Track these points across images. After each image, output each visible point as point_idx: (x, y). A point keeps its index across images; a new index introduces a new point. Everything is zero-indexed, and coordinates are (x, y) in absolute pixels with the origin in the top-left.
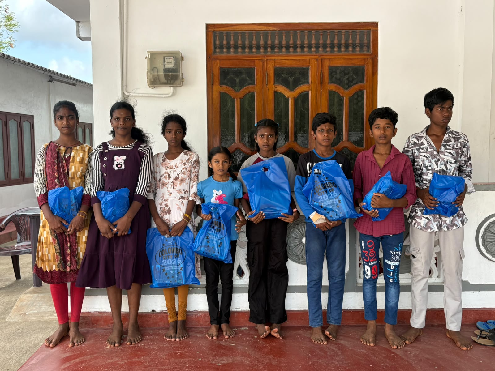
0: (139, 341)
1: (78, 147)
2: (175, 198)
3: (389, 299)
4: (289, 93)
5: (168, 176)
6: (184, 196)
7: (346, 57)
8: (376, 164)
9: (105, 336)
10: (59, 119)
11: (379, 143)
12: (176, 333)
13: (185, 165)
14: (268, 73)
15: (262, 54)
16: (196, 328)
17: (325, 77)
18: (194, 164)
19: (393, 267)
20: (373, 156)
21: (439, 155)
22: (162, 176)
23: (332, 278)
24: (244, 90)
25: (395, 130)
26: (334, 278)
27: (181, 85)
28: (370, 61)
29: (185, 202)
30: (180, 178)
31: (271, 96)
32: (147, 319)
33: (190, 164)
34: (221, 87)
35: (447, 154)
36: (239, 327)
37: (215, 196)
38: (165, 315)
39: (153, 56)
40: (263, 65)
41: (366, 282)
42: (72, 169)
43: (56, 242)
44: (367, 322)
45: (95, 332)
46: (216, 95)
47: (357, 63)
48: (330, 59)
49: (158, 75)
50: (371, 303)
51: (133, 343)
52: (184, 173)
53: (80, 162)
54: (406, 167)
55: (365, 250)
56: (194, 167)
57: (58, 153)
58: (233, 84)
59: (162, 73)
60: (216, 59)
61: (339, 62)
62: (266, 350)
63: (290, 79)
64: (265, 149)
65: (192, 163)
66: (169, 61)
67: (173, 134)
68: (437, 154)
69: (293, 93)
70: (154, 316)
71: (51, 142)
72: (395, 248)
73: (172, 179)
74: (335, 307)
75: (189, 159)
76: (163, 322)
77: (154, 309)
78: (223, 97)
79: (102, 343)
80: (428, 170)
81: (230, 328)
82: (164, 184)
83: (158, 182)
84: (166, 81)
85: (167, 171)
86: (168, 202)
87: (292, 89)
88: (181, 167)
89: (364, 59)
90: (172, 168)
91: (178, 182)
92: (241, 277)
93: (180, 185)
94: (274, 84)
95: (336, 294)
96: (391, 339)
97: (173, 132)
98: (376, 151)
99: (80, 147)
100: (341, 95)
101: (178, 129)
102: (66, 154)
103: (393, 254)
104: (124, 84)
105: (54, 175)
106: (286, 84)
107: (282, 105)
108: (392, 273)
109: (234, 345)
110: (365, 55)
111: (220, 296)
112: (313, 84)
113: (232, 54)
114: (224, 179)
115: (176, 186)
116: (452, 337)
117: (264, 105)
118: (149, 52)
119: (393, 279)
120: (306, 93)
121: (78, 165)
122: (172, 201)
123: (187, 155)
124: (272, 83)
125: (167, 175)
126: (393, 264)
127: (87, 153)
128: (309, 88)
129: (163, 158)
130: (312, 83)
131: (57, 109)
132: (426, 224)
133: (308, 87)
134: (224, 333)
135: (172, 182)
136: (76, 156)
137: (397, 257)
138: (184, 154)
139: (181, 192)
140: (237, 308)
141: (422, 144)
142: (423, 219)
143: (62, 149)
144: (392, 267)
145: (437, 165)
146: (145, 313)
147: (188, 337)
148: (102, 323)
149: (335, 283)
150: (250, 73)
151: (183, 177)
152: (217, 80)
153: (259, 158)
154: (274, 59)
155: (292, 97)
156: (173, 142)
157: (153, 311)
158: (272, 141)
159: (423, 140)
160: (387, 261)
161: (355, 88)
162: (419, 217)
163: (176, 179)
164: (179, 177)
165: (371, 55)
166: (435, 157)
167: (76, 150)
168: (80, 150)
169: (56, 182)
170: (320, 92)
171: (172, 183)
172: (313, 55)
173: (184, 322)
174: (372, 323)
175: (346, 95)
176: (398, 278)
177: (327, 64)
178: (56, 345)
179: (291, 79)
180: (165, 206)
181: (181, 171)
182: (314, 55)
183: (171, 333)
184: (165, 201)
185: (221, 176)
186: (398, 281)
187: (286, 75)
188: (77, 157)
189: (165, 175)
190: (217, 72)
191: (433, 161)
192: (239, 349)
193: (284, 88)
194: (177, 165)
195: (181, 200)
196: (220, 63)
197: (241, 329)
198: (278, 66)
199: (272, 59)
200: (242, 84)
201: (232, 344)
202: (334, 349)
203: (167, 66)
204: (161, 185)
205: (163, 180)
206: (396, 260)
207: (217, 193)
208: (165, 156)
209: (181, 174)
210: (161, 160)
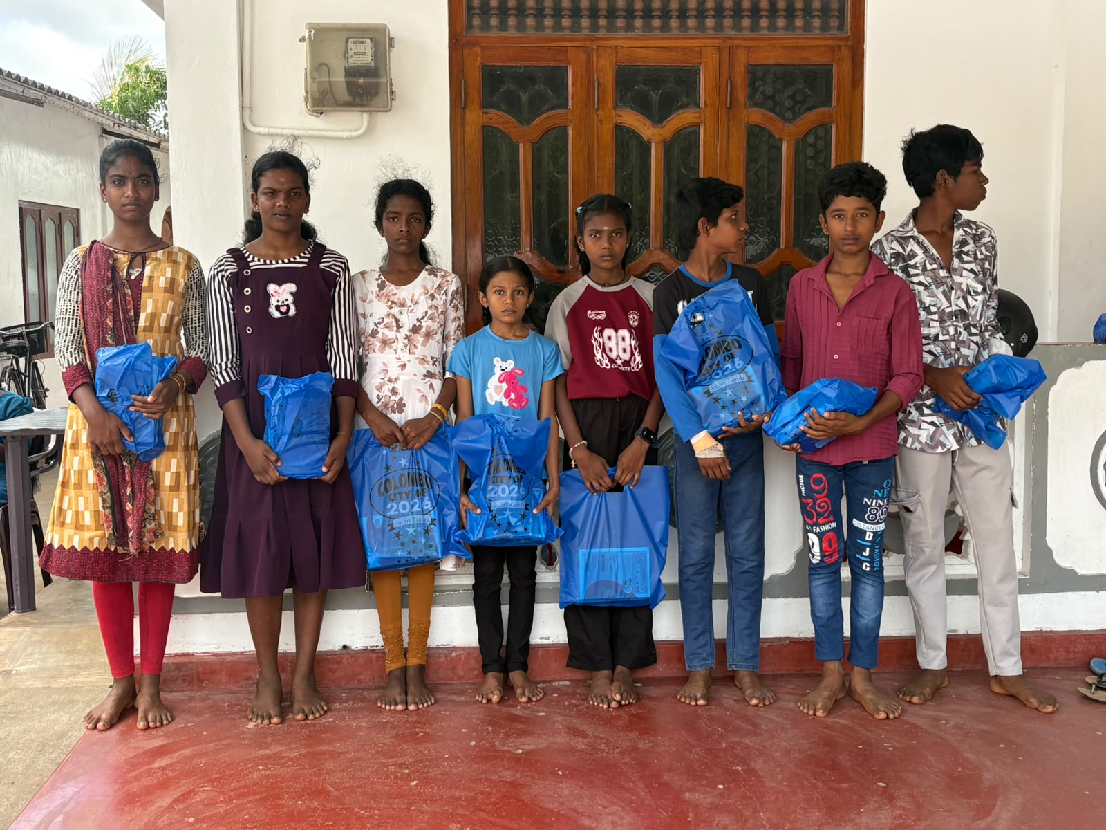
0: (322, 712)
1: (159, 254)
2: (415, 375)
3: (860, 611)
4: (652, 129)
5: (394, 324)
6: (433, 371)
7: (789, 43)
8: (830, 298)
9: (237, 705)
10: (114, 182)
11: (840, 251)
12: (406, 694)
13: (432, 300)
14: (601, 81)
15: (586, 32)
16: (450, 684)
17: (739, 90)
18: (453, 299)
19: (872, 535)
20: (826, 278)
21: (951, 277)
22: (379, 323)
23: (736, 562)
24: (543, 120)
25: (880, 216)
26: (742, 561)
27: (389, 108)
28: (846, 53)
29: (438, 384)
30: (423, 330)
31: (607, 137)
32: (331, 666)
33: (444, 297)
34: (486, 113)
35: (965, 273)
36: (550, 682)
37: (498, 372)
38: (375, 655)
39: (320, 37)
40: (589, 60)
41: (813, 572)
42: (148, 306)
43: (104, 483)
44: (822, 664)
45: (209, 699)
46: (472, 134)
47: (815, 58)
48: (750, 47)
49: (330, 82)
50: (827, 622)
51: (311, 717)
52: (432, 318)
53: (166, 290)
54: (899, 308)
55: (808, 496)
56: (453, 307)
57: (114, 269)
58: (512, 106)
59: (340, 79)
60: (473, 43)
61: (770, 56)
62: (621, 723)
63: (654, 96)
64: (605, 265)
65: (449, 298)
66: (361, 48)
67: (404, 223)
68: (947, 275)
69: (661, 131)
70: (348, 659)
71: (94, 242)
72: (876, 491)
73: (405, 331)
74: (745, 629)
75: (440, 286)
76: (369, 672)
77: (348, 644)
78: (490, 136)
79: (234, 719)
80: (930, 313)
82: (385, 343)
83: (370, 338)
84: (348, 98)
85: (391, 311)
86: (398, 385)
87: (658, 118)
88: (423, 305)
89: (832, 48)
90: (403, 305)
91: (419, 338)
92: (550, 567)
93: (424, 344)
94: (615, 107)
95: (748, 598)
96: (871, 700)
97: (404, 218)
98: (834, 267)
99: (164, 253)
100: (777, 136)
101: (416, 211)
102: (131, 271)
103: (871, 505)
104: (247, 104)
105: (104, 323)
106: (643, 107)
107: (634, 158)
108: (868, 549)
109: (544, 714)
110: (833, 38)
111: (505, 609)
112: (708, 109)
113: (512, 32)
114: (517, 334)
115: (415, 347)
117: (589, 159)
118: (310, 26)
119: (871, 563)
120: (691, 129)
121: (160, 296)
122: (409, 382)
123: (436, 276)
124: (610, 105)
125: (393, 320)
126: (870, 529)
127: (182, 268)
128: (699, 117)
129: (379, 281)
130: (706, 105)
131: (110, 159)
132: (932, 437)
133: (698, 115)
134: (519, 691)
135: (407, 337)
136: (155, 275)
137: (880, 512)
138: (429, 274)
139: (427, 362)
140: (542, 638)
141: (913, 255)
142: (924, 426)
143: (123, 259)
144: (869, 536)
145: (949, 300)
146: (325, 652)
147: (436, 702)
148: (223, 678)
149: (743, 573)
150: (556, 79)
151: (430, 328)
152: (475, 95)
153: (589, 287)
154: (616, 47)
155: (659, 139)
156: (402, 244)
157: (345, 647)
158: (620, 245)
159: (912, 246)
160: (856, 523)
161: (811, 118)
162: (913, 422)
163: (415, 330)
164: (420, 327)
165: (847, 39)
166: (943, 283)
167: (156, 259)
168: (165, 258)
169: (109, 339)
170: (726, 129)
171: (406, 341)
172: (708, 38)
173: (422, 669)
174: (833, 667)
175: (787, 137)
176: (881, 561)
177: (742, 58)
178: (111, 725)
179: (655, 97)
180: (390, 395)
181: (426, 312)
182: (712, 38)
183: (396, 692)
184: (390, 381)
185: (511, 325)
186: (881, 569)
187: (642, 86)
188: (158, 277)
189: (386, 321)
190: (474, 76)
191: (939, 292)
192: (557, 721)
193: (640, 117)
194: (416, 297)
195: (427, 379)
196: (482, 52)
197: (554, 684)
198: (625, 63)
199: (611, 47)
200: (536, 106)
201: (540, 714)
202: (774, 718)
203: (355, 61)
204: (379, 344)
205: (383, 333)
206: (878, 518)
207: (504, 365)
208: (382, 277)
209: (425, 319)
210: (373, 286)
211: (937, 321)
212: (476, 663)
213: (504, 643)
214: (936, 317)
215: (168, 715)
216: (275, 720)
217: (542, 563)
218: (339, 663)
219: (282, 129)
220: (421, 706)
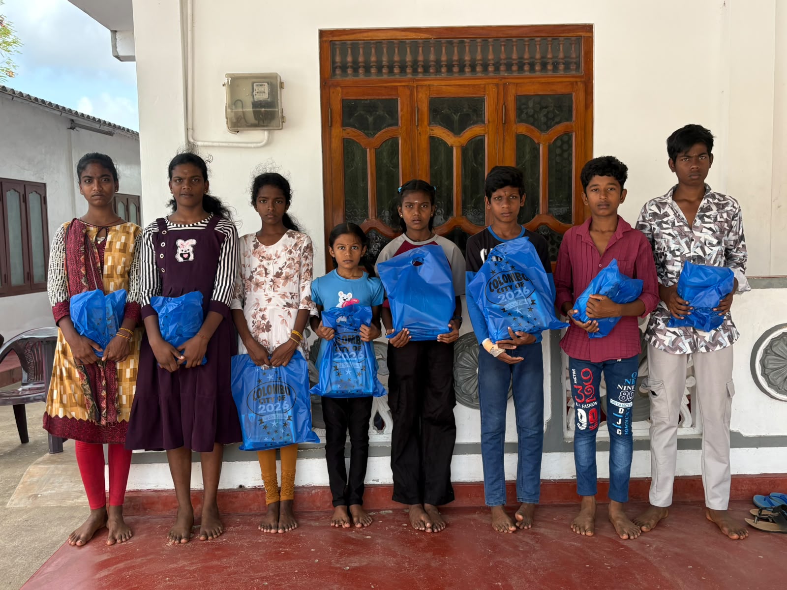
0: (218, 534)
1: (118, 227)
2: (278, 305)
3: (615, 462)
4: (453, 138)
5: (264, 272)
6: (291, 303)
7: (543, 80)
8: (594, 247)
9: (165, 527)
11: (598, 215)
12: (278, 522)
13: (290, 254)
14: (420, 107)
15: (410, 76)
16: (311, 512)
17: (510, 112)
18: (304, 251)
19: (623, 410)
20: (590, 234)
21: (692, 232)
22: (254, 271)
23: (523, 431)
24: (383, 135)
25: (623, 192)
26: (527, 430)
27: (281, 127)
28: (581, 86)
29: (293, 311)
30: (284, 275)
31: (424, 143)
32: (231, 499)
33: (299, 252)
34: (345, 130)
35: (704, 230)
36: (378, 511)
37: (341, 301)
38: (260, 492)
39: (235, 82)
40: (412, 94)
41: (579, 435)
42: (109, 262)
43: (85, 378)
44: (580, 498)
45: (149, 522)
46: (336, 144)
47: (560, 89)
48: (517, 84)
49: (243, 112)
50: (587, 470)
51: (210, 538)
52: (290, 267)
53: (120, 250)
54: (641, 252)
55: (578, 384)
56: (304, 257)
57: (86, 236)
58: (363, 125)
59: (249, 109)
60: (337, 85)
61: (531, 89)
62: (421, 545)
63: (455, 116)
64: (415, 226)
65: (302, 251)
66: (261, 89)
67: (270, 205)
68: (689, 230)
69: (460, 139)
70: (242, 494)
71: (74, 220)
72: (626, 380)
73: (271, 277)
74: (529, 475)
75: (296, 245)
76: (256, 504)
77: (243, 484)
78: (347, 144)
79: (161, 538)
80: (675, 256)
81: (365, 511)
82: (258, 285)
83: (249, 281)
84: (256, 122)
85: (262, 263)
86: (266, 313)
87: (457, 131)
88: (284, 257)
89: (572, 83)
90: (270, 259)
91: (281, 281)
92: (380, 431)
93: (284, 285)
94: (429, 124)
96: (619, 525)
97: (270, 201)
98: (595, 227)
99: (121, 227)
100: (536, 141)
101: (279, 197)
102: (98, 239)
103: (623, 390)
104: (190, 127)
105: (79, 272)
106: (448, 124)
107: (442, 157)
108: (620, 420)
109: (370, 537)
110: (573, 77)
112: (491, 124)
113: (362, 77)
114: (355, 275)
115: (278, 287)
116: (715, 520)
117: (413, 158)
118: (228, 75)
119: (623, 429)
120: (479, 138)
121: (117, 254)
122: (273, 311)
123: (294, 238)
124: (426, 123)
125: (263, 269)
126: (622, 406)
127: (132, 236)
128: (484, 130)
129: (255, 243)
130: (489, 122)
131: (82, 165)
132: (674, 343)
133: (483, 128)
134: (355, 520)
135: (272, 280)
136: (114, 241)
137: (629, 394)
138: (289, 237)
139: (287, 297)
140: (374, 480)
141: (666, 215)
142: (668, 334)
143: (93, 230)
144: (621, 411)
145: (689, 248)
146: (228, 489)
147: (298, 527)
148: (160, 507)
149: (528, 438)
150: (391, 107)
151: (288, 273)
152: (338, 118)
153: (406, 242)
154: (429, 85)
155: (458, 144)
156: (270, 218)
157: (241, 486)
158: (426, 214)
159: (668, 209)
160: (612, 401)
161: (558, 129)
162: (661, 330)
163: (278, 275)
164: (282, 273)
165: (582, 77)
166: (686, 236)
167: (115, 230)
168: (122, 231)
169: (83, 282)
170: (502, 137)
171: (272, 283)
172: (490, 78)
173: (291, 504)
174: (589, 501)
175: (543, 141)
176: (630, 428)
177: (512, 92)
178: (86, 542)
179: (456, 118)
180: (261, 320)
181: (286, 263)
182: (493, 78)
183: (271, 520)
184: (261, 310)
185: (350, 270)
186: (630, 433)
187: (448, 111)
188: (116, 242)
189: (259, 270)
190: (337, 106)
191: (683, 242)
192: (378, 543)
193: (446, 131)
194: (279, 253)
195: (286, 308)
196: (342, 92)
197: (381, 512)
198: (435, 96)
199: (426, 85)
200: (378, 126)
201: (368, 537)
202: (529, 541)
203: (258, 97)
204: (253, 286)
205: (256, 278)
206: (628, 399)
207: (345, 296)
208: (257, 240)
209: (285, 267)
210: (251, 246)
211: (679, 262)
212: (328, 498)
213: (347, 484)
214: (679, 259)
215: (130, 532)
216: (183, 541)
217: (374, 429)
218: (236, 497)
219: (213, 142)
220: (287, 530)
